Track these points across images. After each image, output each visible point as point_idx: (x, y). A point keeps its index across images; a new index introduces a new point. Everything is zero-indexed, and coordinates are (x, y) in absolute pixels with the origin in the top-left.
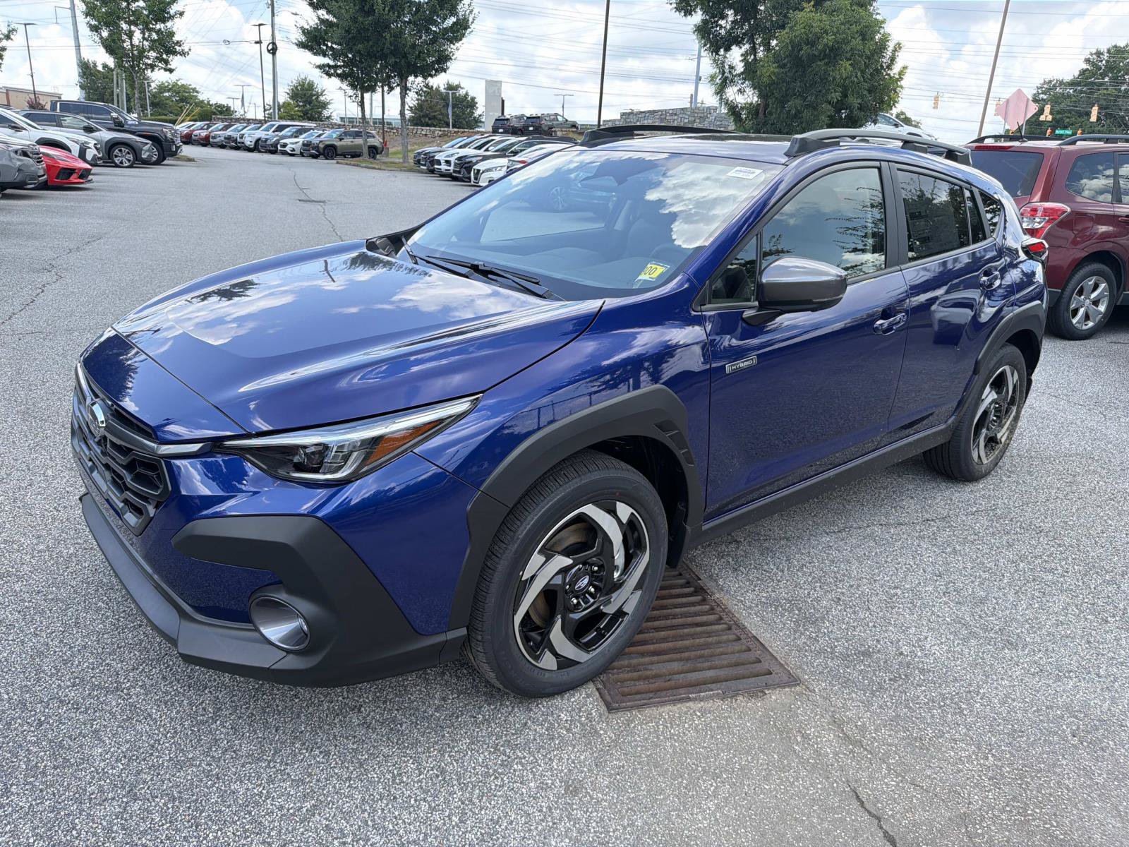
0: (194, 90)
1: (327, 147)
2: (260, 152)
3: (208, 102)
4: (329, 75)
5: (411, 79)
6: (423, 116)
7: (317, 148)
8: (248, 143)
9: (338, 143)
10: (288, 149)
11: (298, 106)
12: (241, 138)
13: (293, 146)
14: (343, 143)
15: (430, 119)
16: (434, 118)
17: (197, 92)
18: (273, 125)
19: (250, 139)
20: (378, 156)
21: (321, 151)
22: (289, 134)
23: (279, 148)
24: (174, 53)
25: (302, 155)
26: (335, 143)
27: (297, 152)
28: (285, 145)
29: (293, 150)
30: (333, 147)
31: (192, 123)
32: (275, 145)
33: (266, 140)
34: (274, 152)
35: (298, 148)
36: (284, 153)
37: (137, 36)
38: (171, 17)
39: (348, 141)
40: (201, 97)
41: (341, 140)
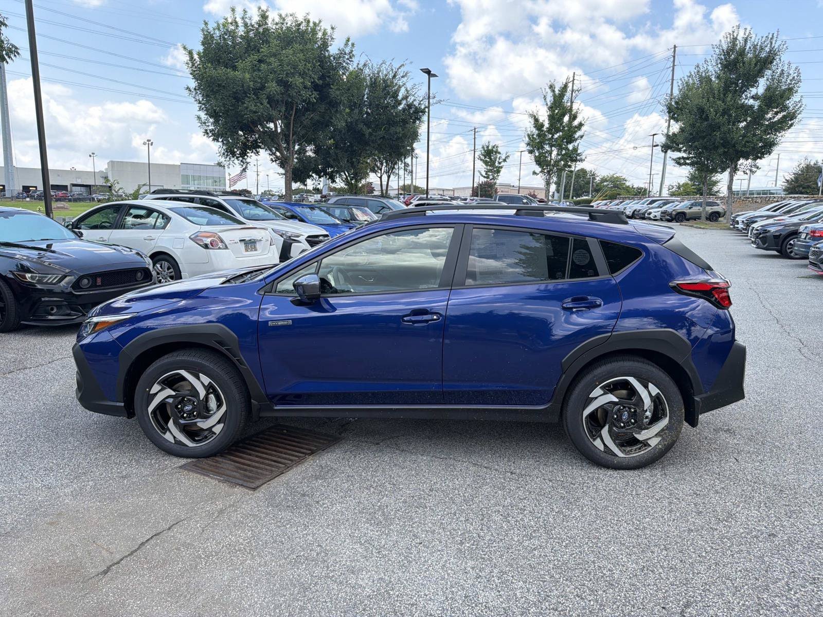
0: (624, 179)
1: (679, 213)
2: (636, 218)
3: (633, 186)
4: (680, 164)
5: (741, 161)
6: (797, 186)
7: (670, 215)
8: (628, 213)
9: (687, 211)
10: (651, 216)
11: (694, 185)
12: (625, 209)
13: (656, 214)
14: (691, 210)
15: (803, 188)
16: (809, 187)
17: (626, 181)
18: (648, 200)
19: (630, 210)
20: (720, 219)
21: (674, 216)
22: (657, 206)
23: (646, 215)
24: (576, 161)
25: (661, 220)
26: (685, 211)
27: (658, 218)
28: (650, 214)
29: (656, 216)
30: (684, 214)
31: (600, 201)
32: (644, 214)
33: (640, 210)
34: (644, 218)
35: (658, 215)
36: (650, 219)
37: (555, 153)
38: (576, 140)
39: (696, 209)
40: (628, 184)
41: (690, 208)
